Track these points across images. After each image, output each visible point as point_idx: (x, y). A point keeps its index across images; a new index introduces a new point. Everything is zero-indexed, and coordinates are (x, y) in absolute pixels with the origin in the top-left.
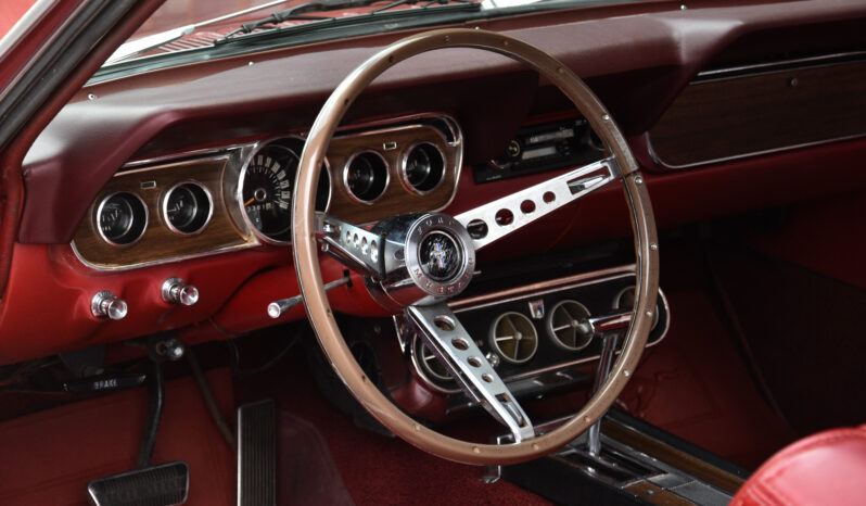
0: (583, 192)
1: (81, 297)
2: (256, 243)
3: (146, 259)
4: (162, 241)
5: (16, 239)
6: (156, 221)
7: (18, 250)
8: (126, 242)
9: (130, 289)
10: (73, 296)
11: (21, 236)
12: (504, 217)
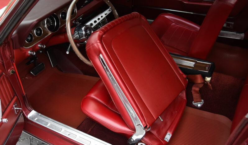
0: (107, 15)
1: (27, 53)
2: (51, 33)
3: (35, 43)
4: (36, 39)
5: (14, 49)
6: (34, 36)
7: (14, 51)
8: (31, 41)
9: (33, 50)
10: (25, 53)
11: (14, 48)
12: (95, 22)
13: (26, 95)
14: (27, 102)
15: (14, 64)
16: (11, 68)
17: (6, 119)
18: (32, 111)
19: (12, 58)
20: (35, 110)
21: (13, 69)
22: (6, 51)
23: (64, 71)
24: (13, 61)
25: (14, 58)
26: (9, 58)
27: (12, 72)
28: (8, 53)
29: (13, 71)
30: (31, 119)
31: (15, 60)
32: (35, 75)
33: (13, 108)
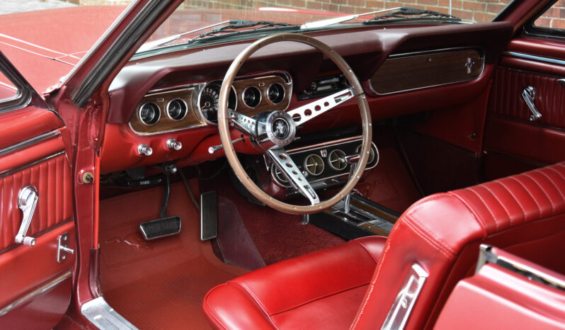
0: (341, 102)
1: (134, 146)
2: (205, 124)
3: (160, 131)
4: (166, 123)
5: (107, 122)
6: (164, 115)
7: (107, 126)
8: (152, 123)
9: (153, 142)
10: (130, 145)
11: (108, 120)
12: (308, 112)
13: (99, 249)
14: (96, 272)
15: (98, 159)
16: (88, 169)
17: (32, 239)
18: (98, 297)
19: (99, 143)
20: (106, 299)
21: (91, 171)
22: (91, 124)
23: (226, 261)
24: (98, 152)
25: (101, 145)
26: (91, 142)
27: (87, 179)
28: (93, 131)
29: (89, 176)
30: (86, 316)
31: (102, 150)
32: (148, 236)
33: (55, 246)
